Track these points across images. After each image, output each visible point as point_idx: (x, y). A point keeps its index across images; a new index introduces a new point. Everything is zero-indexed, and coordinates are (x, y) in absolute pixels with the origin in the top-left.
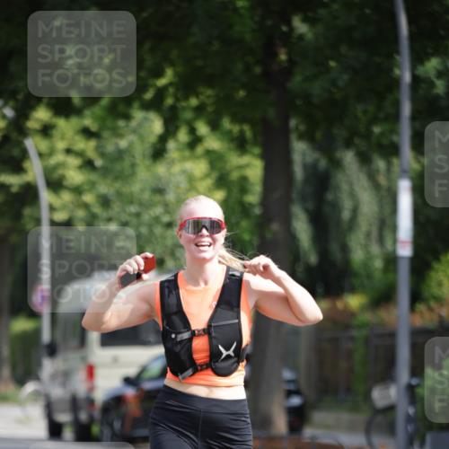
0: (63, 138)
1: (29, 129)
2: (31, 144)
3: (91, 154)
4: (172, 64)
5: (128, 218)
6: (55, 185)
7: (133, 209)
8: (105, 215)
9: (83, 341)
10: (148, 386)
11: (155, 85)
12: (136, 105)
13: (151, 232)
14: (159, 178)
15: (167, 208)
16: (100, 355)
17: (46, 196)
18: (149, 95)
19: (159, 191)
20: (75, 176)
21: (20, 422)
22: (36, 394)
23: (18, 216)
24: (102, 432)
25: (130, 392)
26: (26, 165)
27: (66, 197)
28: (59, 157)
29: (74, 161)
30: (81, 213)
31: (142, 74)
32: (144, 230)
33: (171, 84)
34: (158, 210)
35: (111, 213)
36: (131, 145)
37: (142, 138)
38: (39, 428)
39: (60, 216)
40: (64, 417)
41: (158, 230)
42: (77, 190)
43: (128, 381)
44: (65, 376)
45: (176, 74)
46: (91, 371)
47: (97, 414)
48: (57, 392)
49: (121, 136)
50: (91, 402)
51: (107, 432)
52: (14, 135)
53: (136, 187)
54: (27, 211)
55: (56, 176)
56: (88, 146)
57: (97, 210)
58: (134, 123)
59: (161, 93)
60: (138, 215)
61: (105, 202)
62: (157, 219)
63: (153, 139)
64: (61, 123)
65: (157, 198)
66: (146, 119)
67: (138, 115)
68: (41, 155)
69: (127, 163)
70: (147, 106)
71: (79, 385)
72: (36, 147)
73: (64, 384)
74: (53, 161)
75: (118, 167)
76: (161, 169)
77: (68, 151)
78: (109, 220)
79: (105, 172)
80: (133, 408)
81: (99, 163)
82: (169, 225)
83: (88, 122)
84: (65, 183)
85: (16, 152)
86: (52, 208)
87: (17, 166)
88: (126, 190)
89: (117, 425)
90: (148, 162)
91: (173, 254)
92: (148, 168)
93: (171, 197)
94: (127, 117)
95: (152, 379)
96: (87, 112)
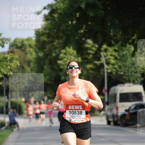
0: (110, 52)
1: (101, 50)
2: (102, 54)
3: (117, 56)
4: (136, 33)
5: (126, 71)
6: (108, 63)
7: (127, 69)
8: (120, 70)
9: (115, 101)
10: (131, 112)
11: (132, 39)
12: (128, 43)
13: (131, 74)
14: (133, 61)
15: (135, 68)
16: (119, 104)
17: (106, 66)
18: (131, 41)
19: (133, 64)
20: (113, 61)
21: (100, 121)
22: (104, 114)
23: (99, 71)
24: (120, 123)
25: (127, 113)
26: (101, 59)
27: (111, 66)
28: (109, 57)
29: (112, 58)
30: (114, 70)
31: (129, 36)
32: (130, 74)
33: (136, 38)
34: (133, 69)
35: (122, 70)
36: (126, 53)
37: (129, 52)
38: (105, 122)
39: (109, 71)
40: (111, 120)
41: (133, 74)
42: (113, 65)
43: (126, 110)
44: (111, 110)
45: (137, 36)
46: (117, 108)
47: (119, 119)
48: (109, 113)
49: (124, 51)
50: (117, 116)
51: (121, 123)
52: (98, 52)
53: (128, 64)
54: (101, 70)
55: (108, 61)
56: (116, 54)
57: (118, 69)
58: (127, 48)
59: (134, 40)
60: (128, 70)
61: (120, 67)
62: (133, 71)
63: (132, 52)
64: (109, 48)
65: (133, 66)
66: (130, 47)
67: (128, 46)
68: (104, 56)
69: (125, 58)
70: (130, 44)
71: (115, 112)
72: (103, 54)
73: (111, 112)
74: (107, 58)
75: (123, 59)
76: (134, 59)
77: (111, 55)
78: (121, 71)
79: (120, 60)
80: (128, 117)
81: (118, 58)
82: (136, 72)
83: (116, 48)
84: (110, 63)
85: (99, 56)
86: (107, 69)
87: (99, 59)
88: (125, 64)
89: (124, 121)
90: (131, 57)
91: (137, 80)
92: (131, 59)
93: (136, 66)
94: (125, 46)
95: (132, 110)
96: (116, 46)
